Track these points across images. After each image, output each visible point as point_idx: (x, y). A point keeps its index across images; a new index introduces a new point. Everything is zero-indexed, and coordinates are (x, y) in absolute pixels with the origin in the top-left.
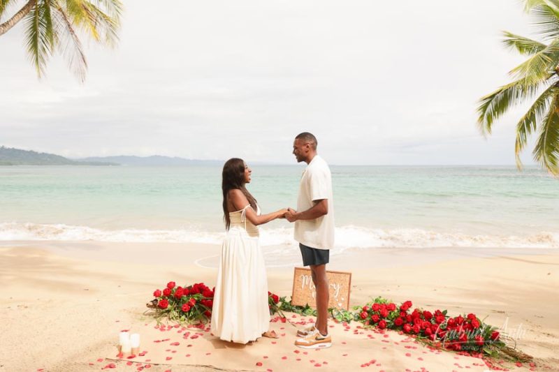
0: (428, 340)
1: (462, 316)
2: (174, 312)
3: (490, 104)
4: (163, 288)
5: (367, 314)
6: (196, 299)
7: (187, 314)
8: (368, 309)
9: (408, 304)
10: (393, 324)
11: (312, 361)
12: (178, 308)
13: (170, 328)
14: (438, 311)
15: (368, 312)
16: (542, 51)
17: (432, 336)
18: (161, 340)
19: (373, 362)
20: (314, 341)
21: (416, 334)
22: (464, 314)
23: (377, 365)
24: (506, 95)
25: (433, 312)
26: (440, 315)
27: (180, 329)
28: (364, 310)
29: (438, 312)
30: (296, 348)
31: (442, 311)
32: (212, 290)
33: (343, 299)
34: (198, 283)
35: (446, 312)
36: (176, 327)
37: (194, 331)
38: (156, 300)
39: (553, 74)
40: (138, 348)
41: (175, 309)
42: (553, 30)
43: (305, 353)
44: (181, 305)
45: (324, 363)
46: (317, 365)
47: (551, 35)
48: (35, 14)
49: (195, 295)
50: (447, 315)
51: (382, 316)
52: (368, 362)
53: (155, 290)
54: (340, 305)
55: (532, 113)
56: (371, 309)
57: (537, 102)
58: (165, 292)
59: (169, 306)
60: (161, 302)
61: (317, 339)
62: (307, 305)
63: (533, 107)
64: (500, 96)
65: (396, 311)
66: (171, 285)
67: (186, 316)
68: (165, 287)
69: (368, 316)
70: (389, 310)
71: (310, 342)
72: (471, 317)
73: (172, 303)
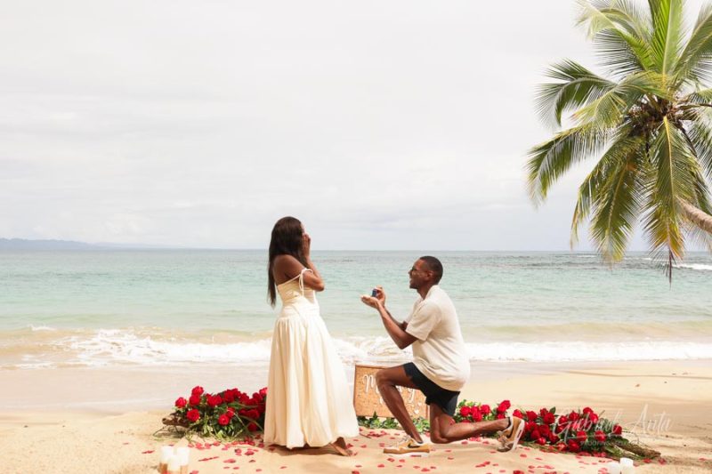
0: (538, 445)
1: (577, 412)
2: (208, 427)
3: (546, 157)
4: (187, 396)
6: (236, 408)
7: (226, 428)
9: (506, 404)
11: (416, 467)
12: (214, 419)
13: (208, 446)
14: (545, 409)
16: (613, 90)
17: (540, 439)
18: (207, 457)
19: (488, 463)
20: (406, 448)
22: (578, 408)
23: (494, 465)
24: (566, 146)
25: (537, 412)
26: (548, 416)
27: (222, 446)
29: (543, 411)
30: (388, 456)
31: (548, 409)
32: (251, 397)
33: (420, 404)
34: (231, 388)
35: (554, 409)
36: (215, 444)
37: (245, 448)
38: (178, 412)
39: (626, 119)
40: (187, 466)
41: (208, 423)
42: (625, 61)
43: (402, 461)
44: (216, 416)
45: (432, 468)
46: (425, 470)
47: (623, 68)
49: (233, 404)
50: (556, 413)
52: (482, 463)
53: (177, 398)
54: (417, 412)
55: (600, 172)
57: (606, 156)
58: (191, 399)
59: (198, 422)
61: (409, 446)
62: (375, 413)
63: (601, 163)
64: (559, 147)
65: (490, 415)
66: (197, 392)
67: (225, 432)
68: (190, 395)
70: (482, 413)
71: (401, 449)
72: (587, 410)
73: (203, 416)
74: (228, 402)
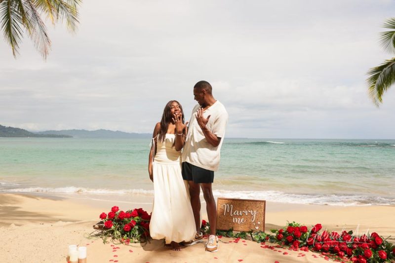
0: (337, 257)
1: (366, 234)
2: (118, 232)
3: (380, 77)
4: (108, 211)
5: (282, 235)
6: (136, 220)
7: (128, 234)
8: (283, 232)
9: (319, 227)
10: (305, 243)
12: (120, 228)
14: (345, 232)
15: (284, 234)
17: (340, 253)
21: (326, 252)
22: (367, 233)
25: (340, 233)
26: (347, 235)
28: (280, 232)
31: (348, 231)
32: (149, 214)
33: (259, 223)
34: (138, 208)
35: (351, 232)
38: (102, 222)
41: (118, 230)
44: (123, 226)
48: (8, 4)
49: (136, 218)
50: (353, 235)
51: (296, 237)
53: (101, 213)
54: (257, 228)
56: (286, 231)
58: (110, 214)
59: (113, 227)
60: (106, 223)
65: (308, 233)
66: (115, 209)
67: (128, 236)
68: (110, 211)
69: (284, 238)
70: (302, 232)
72: (375, 235)
73: (116, 224)
74: (134, 217)
